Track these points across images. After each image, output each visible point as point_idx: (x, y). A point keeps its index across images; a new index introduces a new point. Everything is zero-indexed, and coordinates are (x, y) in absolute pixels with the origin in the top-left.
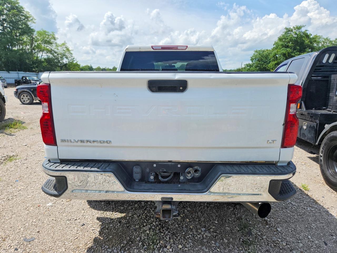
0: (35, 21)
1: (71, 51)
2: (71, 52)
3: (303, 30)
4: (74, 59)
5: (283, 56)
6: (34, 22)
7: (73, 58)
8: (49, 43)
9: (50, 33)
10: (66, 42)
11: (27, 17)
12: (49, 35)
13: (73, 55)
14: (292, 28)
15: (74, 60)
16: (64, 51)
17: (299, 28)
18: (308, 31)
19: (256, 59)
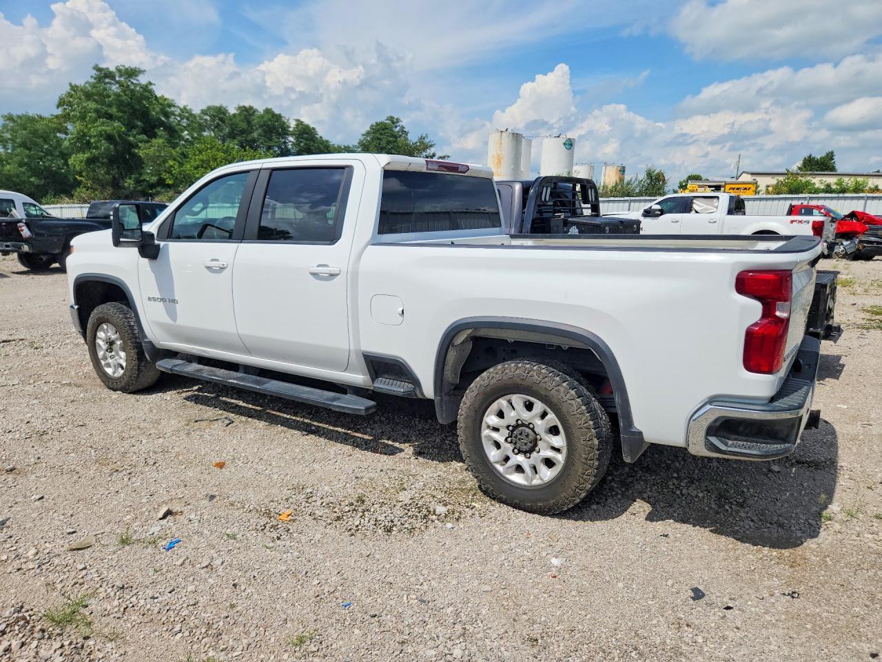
3: (143, 80)
5: (106, 140)
14: (112, 69)
17: (132, 73)
18: (154, 85)
19: (13, 140)
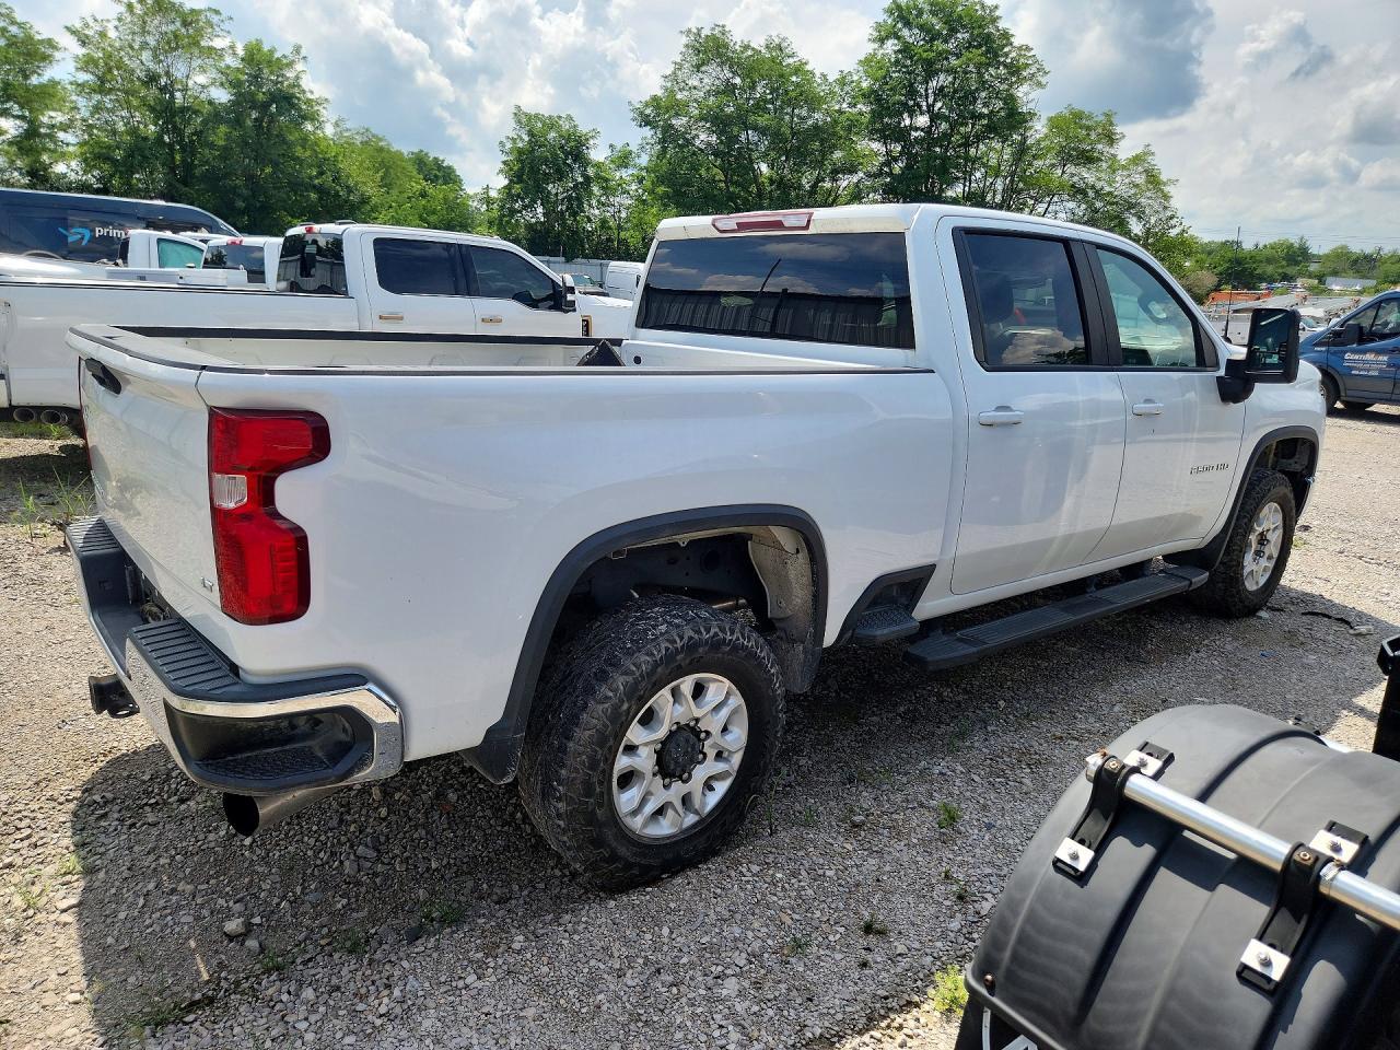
0: (1043, 80)
1: (1165, 184)
2: (1166, 189)
4: (1171, 218)
6: (1039, 84)
7: (1169, 214)
8: (1087, 159)
9: (1095, 119)
10: (1152, 149)
11: (1015, 70)
12: (1088, 128)
13: (1174, 203)
15: (1173, 222)
16: (1137, 186)
